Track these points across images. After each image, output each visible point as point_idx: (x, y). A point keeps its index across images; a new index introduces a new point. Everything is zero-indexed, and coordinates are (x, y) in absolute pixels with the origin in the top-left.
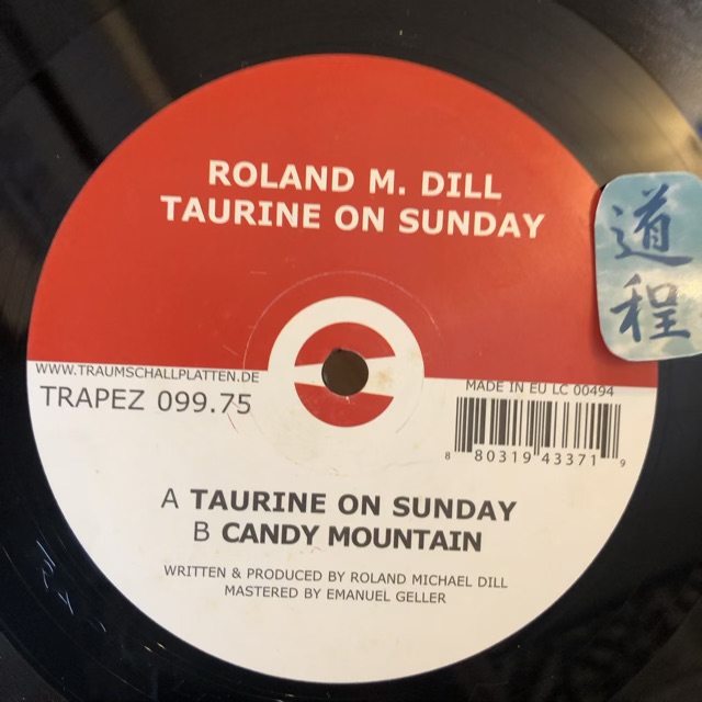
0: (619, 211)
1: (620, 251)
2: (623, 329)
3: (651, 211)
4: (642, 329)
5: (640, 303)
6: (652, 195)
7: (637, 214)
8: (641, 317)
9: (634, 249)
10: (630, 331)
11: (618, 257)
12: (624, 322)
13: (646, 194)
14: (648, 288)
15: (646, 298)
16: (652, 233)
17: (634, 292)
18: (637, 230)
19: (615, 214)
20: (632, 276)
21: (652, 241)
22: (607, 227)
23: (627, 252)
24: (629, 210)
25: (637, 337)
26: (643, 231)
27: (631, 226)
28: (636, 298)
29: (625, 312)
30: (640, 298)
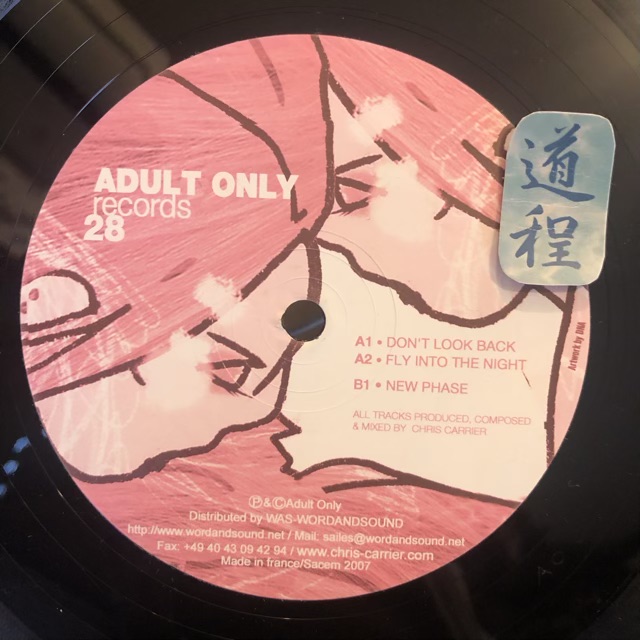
0: (531, 145)
1: (528, 181)
2: (519, 254)
3: (561, 147)
4: (536, 257)
5: (539, 231)
6: (563, 133)
7: (547, 149)
8: (537, 245)
9: (540, 182)
10: (525, 255)
11: (524, 187)
12: (521, 247)
13: (558, 131)
14: (549, 219)
15: (545, 228)
16: (559, 168)
17: (535, 221)
18: (545, 165)
19: (526, 146)
20: (535, 206)
21: (558, 176)
22: (518, 158)
23: (534, 183)
24: (540, 145)
25: (530, 263)
26: (551, 165)
27: (540, 158)
28: (536, 226)
29: (523, 239)
30: (539, 227)
